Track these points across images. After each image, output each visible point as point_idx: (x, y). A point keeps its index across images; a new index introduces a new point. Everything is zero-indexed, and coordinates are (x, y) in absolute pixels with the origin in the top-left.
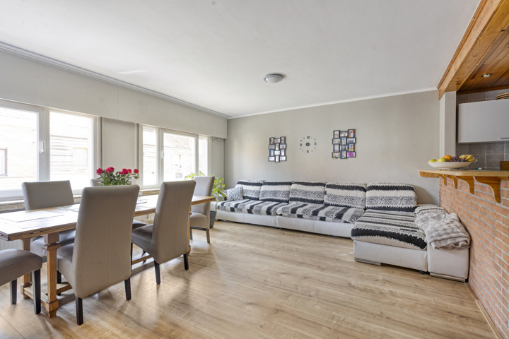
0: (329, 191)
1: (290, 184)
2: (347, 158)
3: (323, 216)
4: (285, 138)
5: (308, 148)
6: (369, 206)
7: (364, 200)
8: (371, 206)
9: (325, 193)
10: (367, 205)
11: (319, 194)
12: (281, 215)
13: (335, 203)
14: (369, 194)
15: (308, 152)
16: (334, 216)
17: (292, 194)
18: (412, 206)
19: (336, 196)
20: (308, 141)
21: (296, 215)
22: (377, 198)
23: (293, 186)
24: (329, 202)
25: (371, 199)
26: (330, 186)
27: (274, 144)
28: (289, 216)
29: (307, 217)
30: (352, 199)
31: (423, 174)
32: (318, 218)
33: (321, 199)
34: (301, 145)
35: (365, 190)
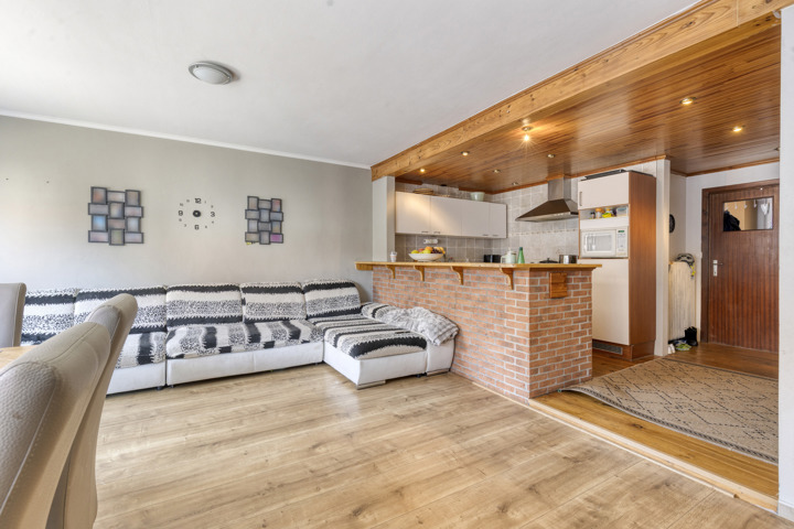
0: (249, 298)
1: (163, 291)
2: (270, 243)
3: (269, 339)
4: (139, 193)
5: (197, 220)
6: (312, 314)
7: (304, 306)
8: (315, 313)
9: (243, 302)
10: (309, 313)
11: (233, 305)
12: (181, 356)
13: (263, 317)
14: (310, 296)
15: (197, 227)
16: (288, 336)
17: (174, 312)
18: (358, 306)
19: (263, 306)
20: (198, 207)
21: (216, 350)
22: (321, 301)
23: (170, 297)
24: (252, 317)
25: (314, 303)
26: (247, 290)
27: (107, 202)
28: (202, 354)
29: (241, 347)
30: (288, 306)
31: (361, 267)
32: (262, 346)
33: (237, 314)
34: (181, 213)
35: (303, 292)
